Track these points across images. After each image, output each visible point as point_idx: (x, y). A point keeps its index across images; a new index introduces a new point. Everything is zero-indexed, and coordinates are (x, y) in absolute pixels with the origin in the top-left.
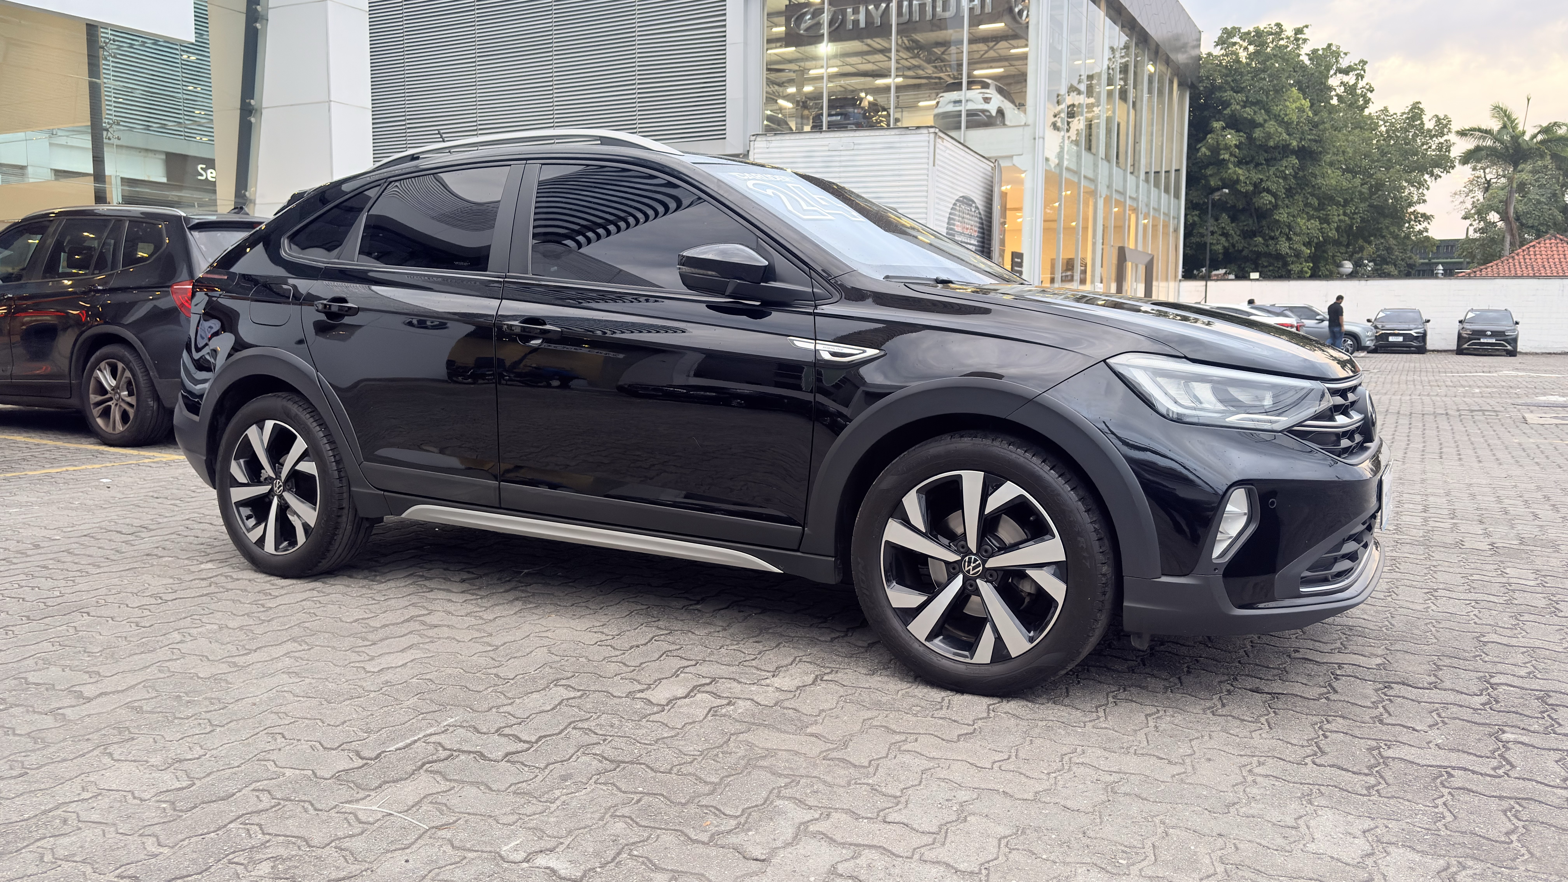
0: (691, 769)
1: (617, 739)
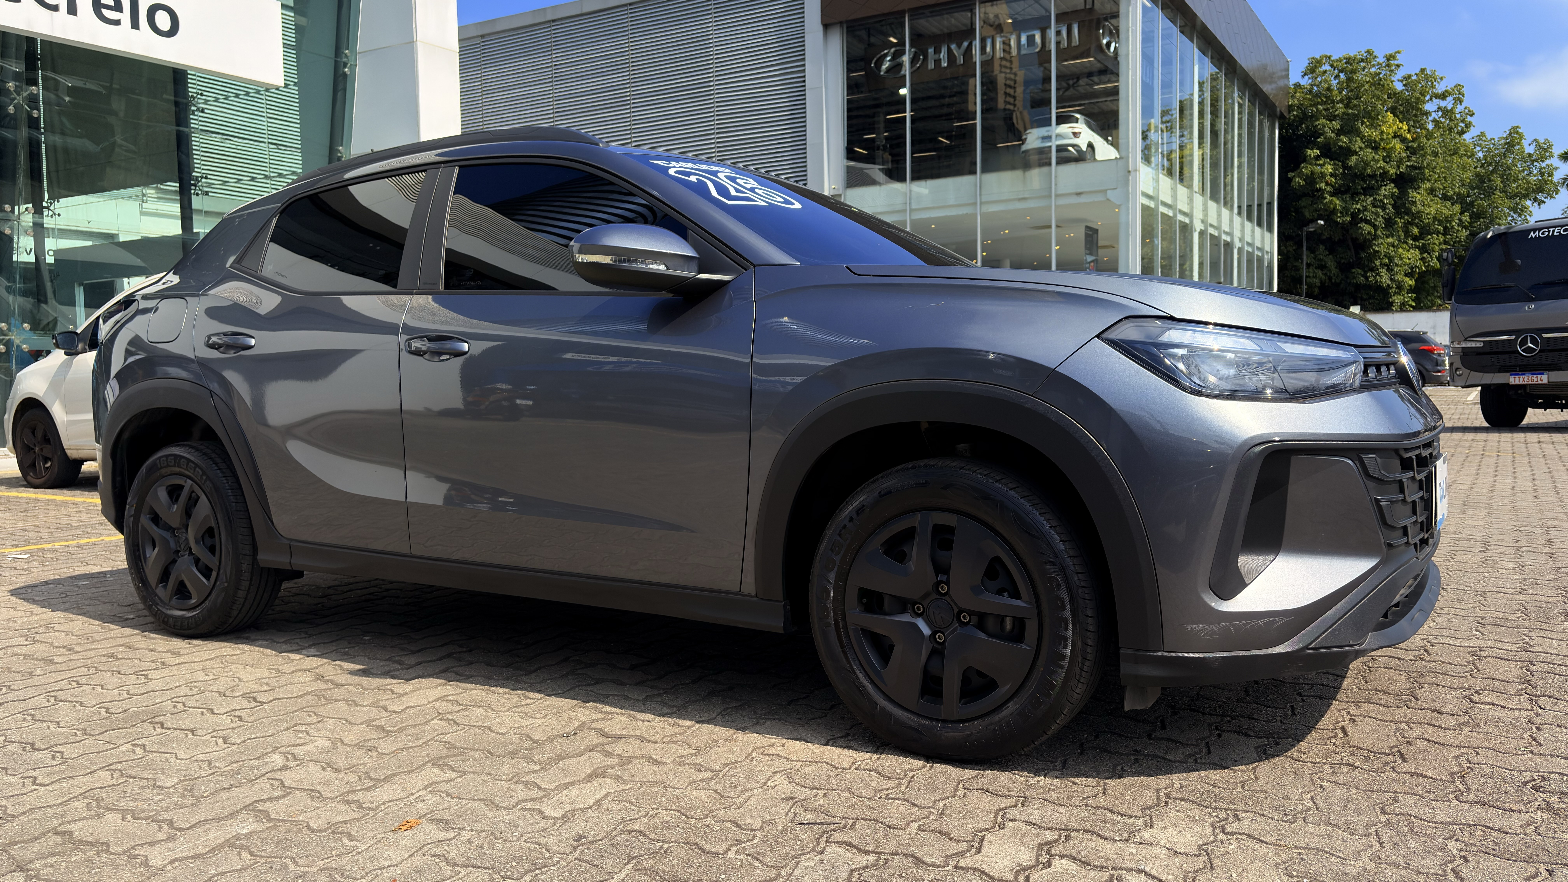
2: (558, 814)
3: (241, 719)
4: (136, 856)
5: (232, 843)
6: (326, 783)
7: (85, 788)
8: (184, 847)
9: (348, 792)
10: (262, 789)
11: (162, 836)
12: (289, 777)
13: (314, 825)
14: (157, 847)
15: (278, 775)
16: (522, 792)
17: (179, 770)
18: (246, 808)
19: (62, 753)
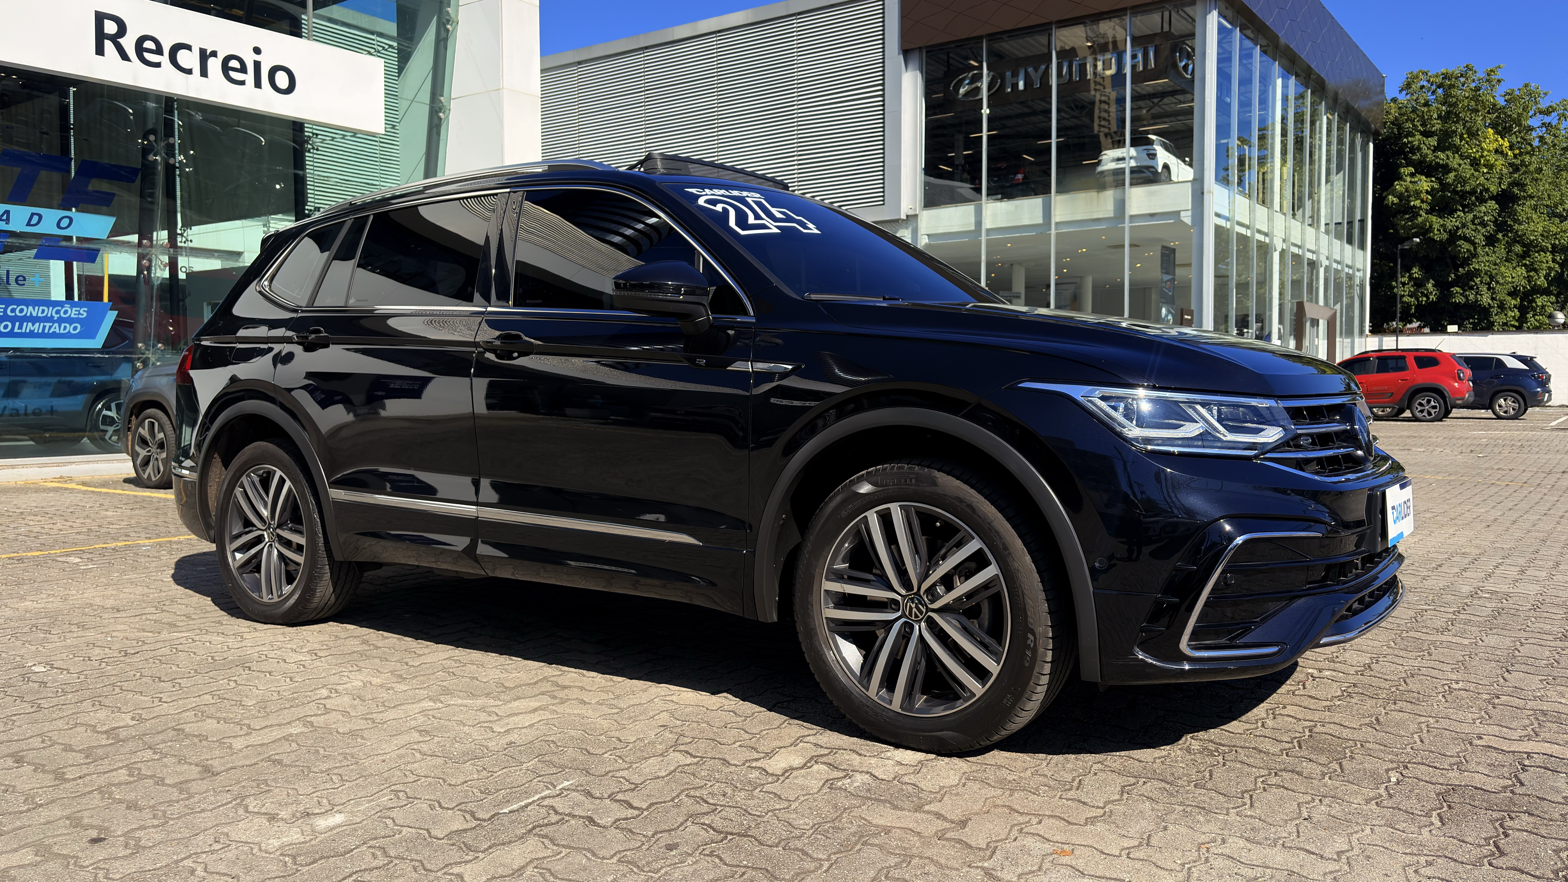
0: (799, 845)
1: (727, 809)
2: (502, 730)
3: (304, 666)
4: (224, 743)
5: (285, 738)
6: (354, 707)
7: (194, 705)
8: (255, 739)
9: (368, 714)
10: (311, 709)
11: (242, 733)
12: (329, 703)
13: (341, 730)
14: (239, 739)
15: (322, 701)
16: (483, 716)
17: (257, 696)
18: (298, 719)
19: (180, 684)
